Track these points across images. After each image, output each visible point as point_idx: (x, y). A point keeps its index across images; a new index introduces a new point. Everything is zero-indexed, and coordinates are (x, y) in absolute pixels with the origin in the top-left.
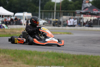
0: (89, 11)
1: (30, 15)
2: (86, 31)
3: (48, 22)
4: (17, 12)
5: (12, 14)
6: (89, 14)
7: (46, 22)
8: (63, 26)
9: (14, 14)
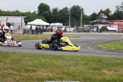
0: (99, 21)
1: (61, 24)
2: (96, 35)
3: (76, 30)
4: (51, 23)
5: (48, 24)
6: (99, 23)
7: (74, 29)
8: (83, 32)
9: (50, 24)
